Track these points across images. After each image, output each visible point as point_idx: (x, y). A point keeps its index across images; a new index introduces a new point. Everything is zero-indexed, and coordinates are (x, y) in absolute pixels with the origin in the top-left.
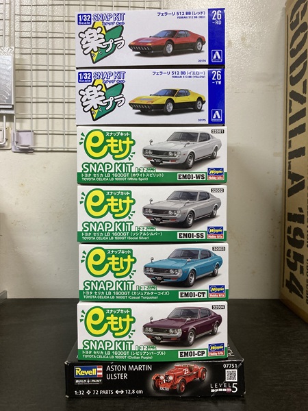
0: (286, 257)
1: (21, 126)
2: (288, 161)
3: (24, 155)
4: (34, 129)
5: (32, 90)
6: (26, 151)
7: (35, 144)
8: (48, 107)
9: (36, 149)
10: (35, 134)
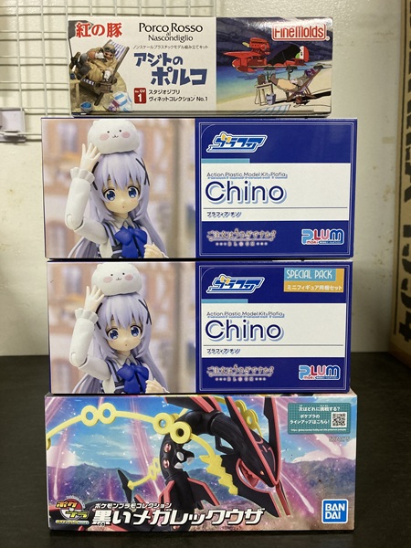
0: (400, 290)
1: (5, 102)
2: (405, 147)
3: (11, 147)
4: (24, 106)
5: (18, 45)
6: (15, 139)
7: (27, 128)
8: (44, 71)
9: (29, 137)
10: (26, 114)
